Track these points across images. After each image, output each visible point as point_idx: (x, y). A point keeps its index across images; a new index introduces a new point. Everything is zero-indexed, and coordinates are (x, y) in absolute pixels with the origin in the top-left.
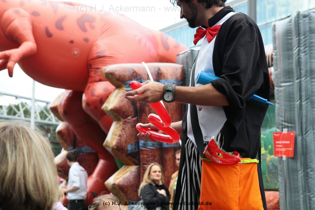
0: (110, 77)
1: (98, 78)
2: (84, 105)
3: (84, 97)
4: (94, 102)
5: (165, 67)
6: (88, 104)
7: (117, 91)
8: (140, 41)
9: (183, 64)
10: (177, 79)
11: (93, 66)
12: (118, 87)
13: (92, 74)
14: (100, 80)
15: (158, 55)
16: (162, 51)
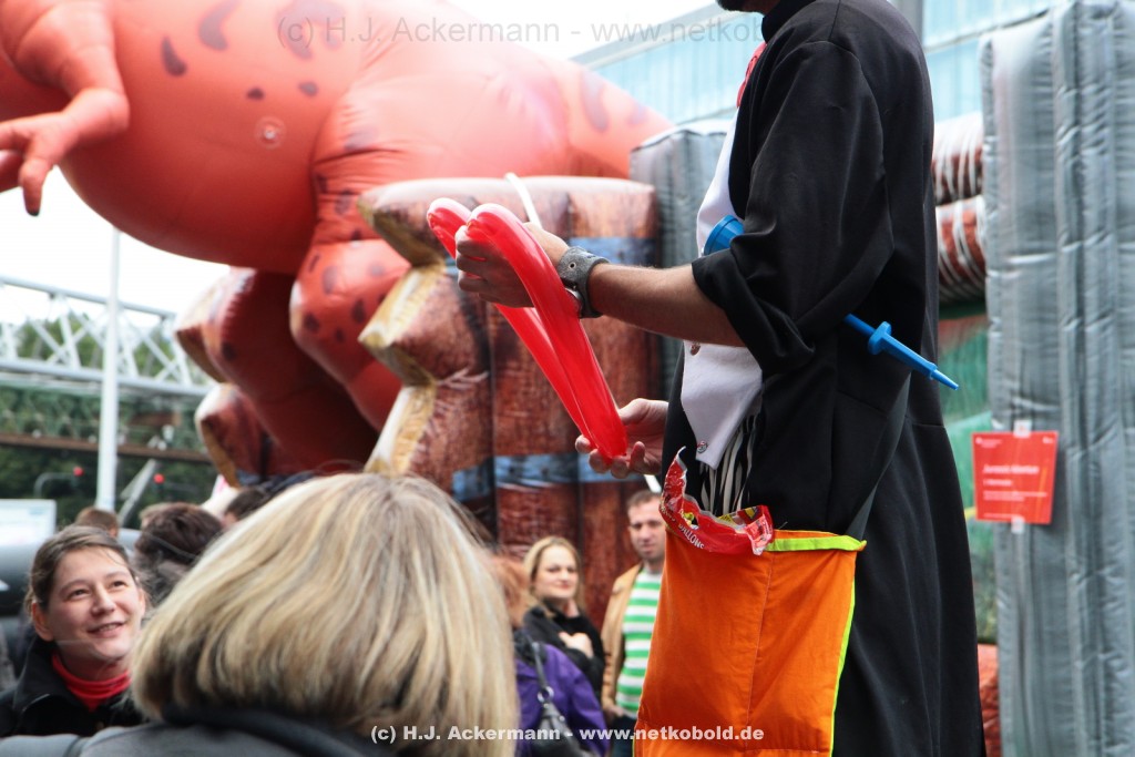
0: (393, 227)
1: (347, 228)
2: (296, 324)
3: (298, 297)
4: (334, 314)
5: (588, 192)
6: (310, 321)
7: (415, 277)
8: (502, 98)
9: (653, 181)
10: (632, 237)
11: (332, 184)
12: (419, 262)
13: (328, 212)
14: (357, 236)
15: (569, 149)
16: (581, 135)
